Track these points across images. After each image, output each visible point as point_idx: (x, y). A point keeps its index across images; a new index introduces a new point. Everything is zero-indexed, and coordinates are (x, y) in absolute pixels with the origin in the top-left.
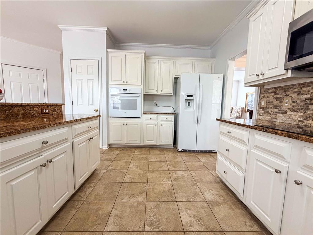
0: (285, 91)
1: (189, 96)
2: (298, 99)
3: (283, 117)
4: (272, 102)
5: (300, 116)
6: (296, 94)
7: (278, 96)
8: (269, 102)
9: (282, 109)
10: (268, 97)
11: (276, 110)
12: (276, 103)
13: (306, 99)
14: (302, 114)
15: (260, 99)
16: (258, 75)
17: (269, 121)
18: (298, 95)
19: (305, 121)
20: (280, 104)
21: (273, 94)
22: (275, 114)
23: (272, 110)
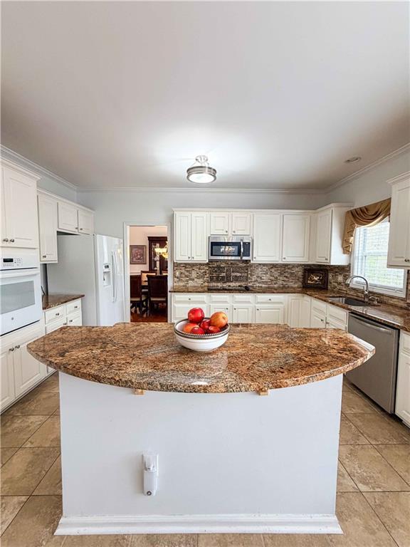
0: (192, 267)
1: (106, 267)
2: (199, 272)
3: (192, 283)
4: (184, 273)
6: (198, 269)
7: (188, 269)
9: (191, 277)
10: (180, 269)
11: (188, 279)
12: (187, 274)
13: (203, 272)
14: (202, 280)
15: (174, 271)
16: (189, 257)
17: (183, 286)
19: (204, 284)
20: (190, 275)
21: (184, 268)
22: (187, 281)
23: (185, 278)
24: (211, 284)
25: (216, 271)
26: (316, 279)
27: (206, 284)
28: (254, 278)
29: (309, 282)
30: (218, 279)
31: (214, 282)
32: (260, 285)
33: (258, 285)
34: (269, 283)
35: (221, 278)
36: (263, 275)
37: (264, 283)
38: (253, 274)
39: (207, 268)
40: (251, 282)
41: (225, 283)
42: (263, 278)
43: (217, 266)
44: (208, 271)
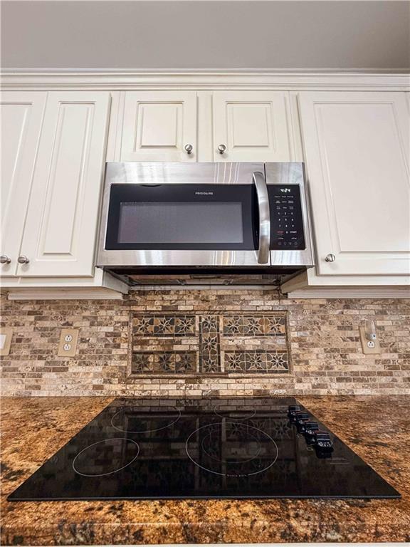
0: (64, 314)
2: (92, 334)
3: (59, 381)
4: (28, 340)
5: (95, 376)
6: (88, 323)
7: (47, 324)
8: (19, 340)
9: (56, 359)
10: (17, 324)
11: (41, 364)
12: (39, 342)
13: (107, 334)
14: (100, 369)
16: (5, 261)
17: (17, 398)
18: (92, 324)
19: (107, 386)
20: (51, 347)
21: (32, 318)
22: (37, 374)
23: (29, 363)
24: (139, 389)
25: (158, 332)
27: (116, 388)
28: (316, 359)
30: (167, 365)
31: (151, 375)
32: (345, 387)
33: (335, 388)
34: (383, 380)
35: (178, 358)
36: (351, 345)
37: (359, 377)
38: (309, 339)
39: (125, 318)
40: (306, 374)
41: (198, 379)
42: (351, 356)
43: (165, 309)
44: (125, 332)
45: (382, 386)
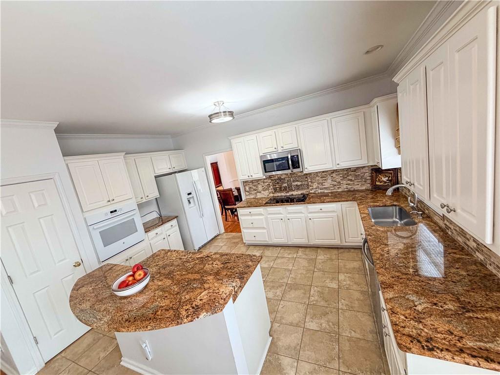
0: (257, 182)
1: (189, 194)
2: (264, 185)
3: (260, 195)
6: (262, 183)
7: (255, 184)
8: (250, 188)
9: (259, 190)
10: (249, 185)
11: (256, 192)
12: (254, 188)
13: (267, 185)
14: (267, 192)
15: (244, 186)
16: (249, 176)
17: (254, 198)
18: (264, 183)
20: (257, 188)
21: (251, 183)
22: (256, 194)
23: (254, 192)
24: (276, 195)
25: (278, 183)
26: (385, 179)
27: (272, 195)
28: (315, 185)
29: (377, 183)
30: (281, 190)
31: (278, 192)
32: (322, 191)
33: (320, 191)
34: (332, 188)
35: (283, 188)
36: (324, 181)
37: (325, 188)
38: (313, 181)
39: (270, 181)
40: (313, 189)
41: (288, 192)
42: (324, 184)
43: (278, 178)
44: (271, 184)
45: (332, 190)
